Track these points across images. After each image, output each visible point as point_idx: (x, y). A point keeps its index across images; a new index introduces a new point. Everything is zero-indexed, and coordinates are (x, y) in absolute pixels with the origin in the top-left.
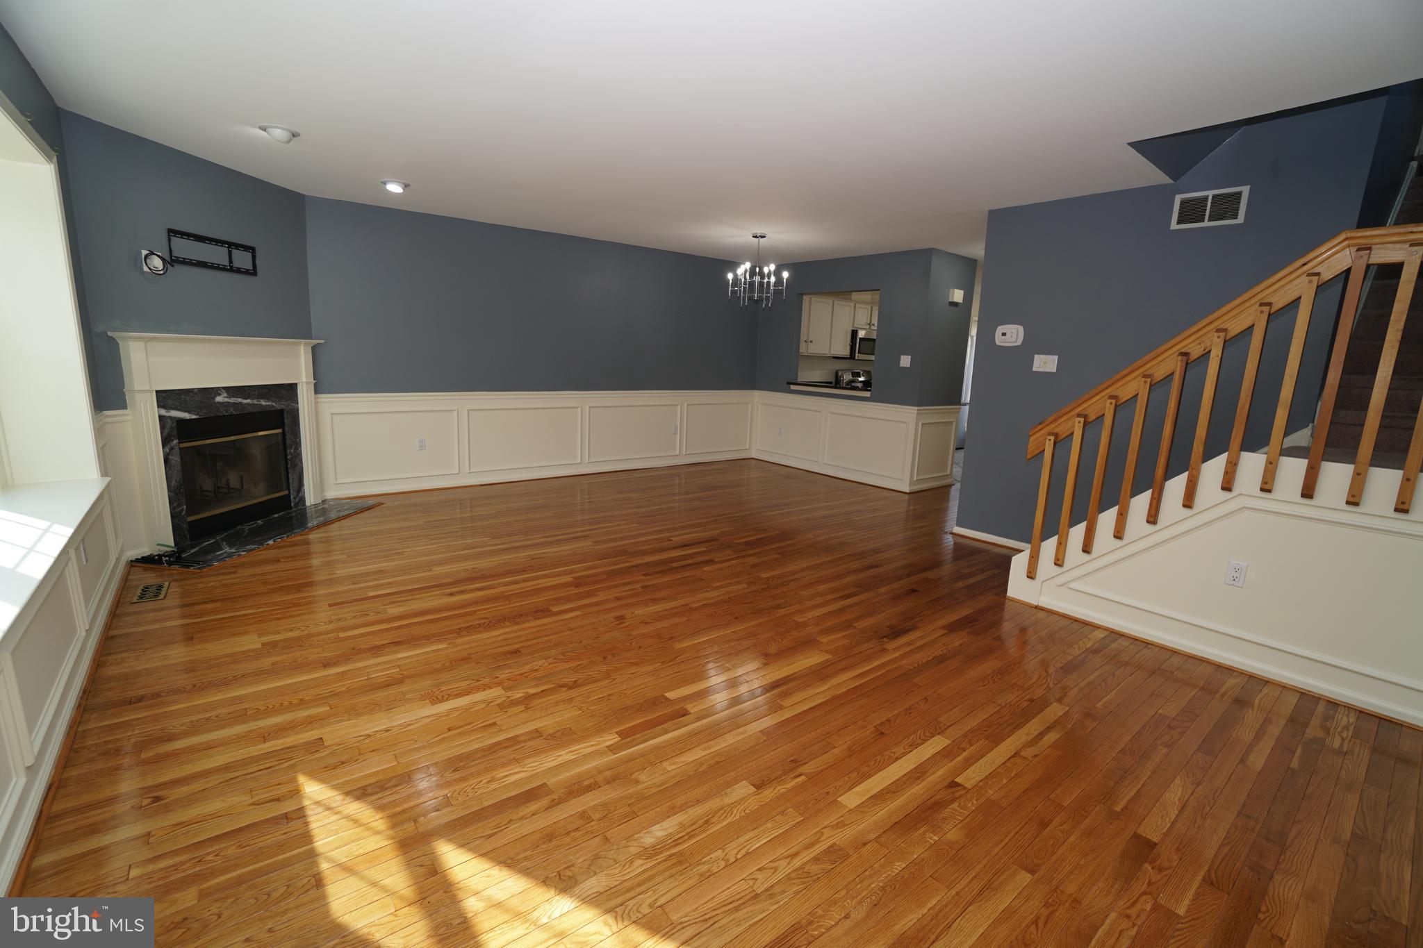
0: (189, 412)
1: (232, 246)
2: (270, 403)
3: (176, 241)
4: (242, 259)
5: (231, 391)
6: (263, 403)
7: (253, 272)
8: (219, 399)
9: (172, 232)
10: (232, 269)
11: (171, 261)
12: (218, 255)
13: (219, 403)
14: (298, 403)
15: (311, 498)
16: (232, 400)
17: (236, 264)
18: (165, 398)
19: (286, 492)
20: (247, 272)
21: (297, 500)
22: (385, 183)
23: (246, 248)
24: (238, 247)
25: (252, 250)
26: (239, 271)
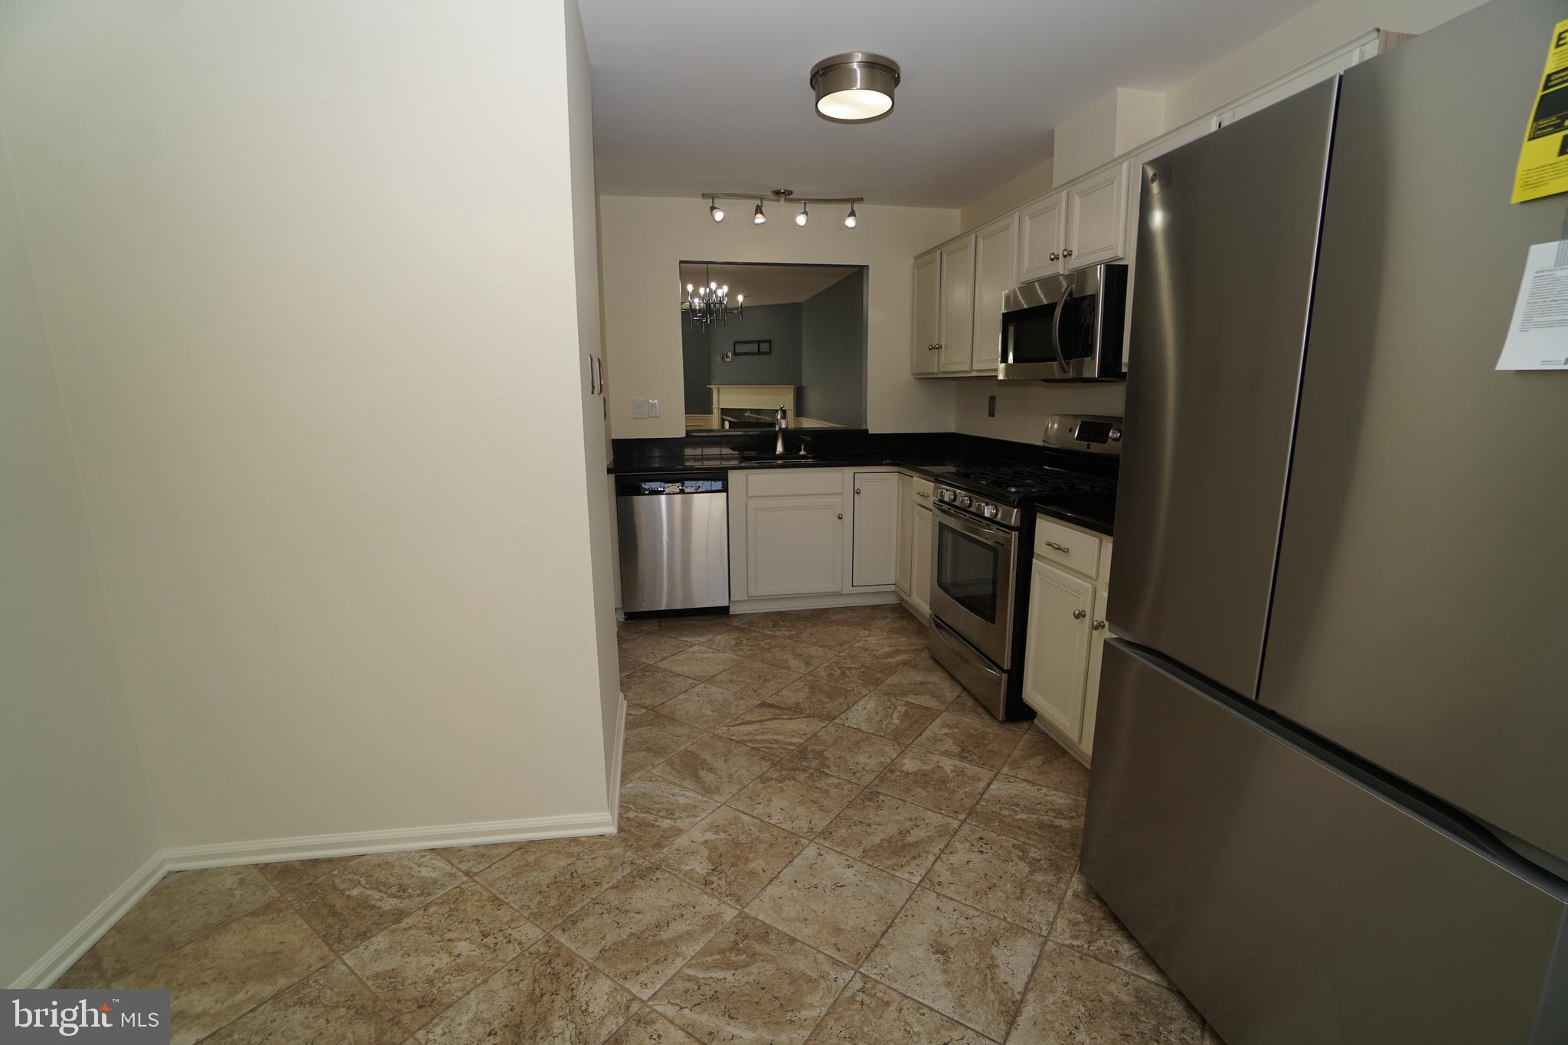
0: (734, 418)
1: (759, 342)
3: (737, 346)
4: (765, 347)
5: (752, 411)
7: (770, 353)
8: (746, 414)
9: (735, 343)
10: (759, 353)
11: (735, 354)
12: (754, 348)
16: (752, 415)
17: (762, 350)
18: (724, 411)
20: (766, 353)
23: (766, 341)
24: (763, 342)
25: (769, 341)
26: (763, 353)
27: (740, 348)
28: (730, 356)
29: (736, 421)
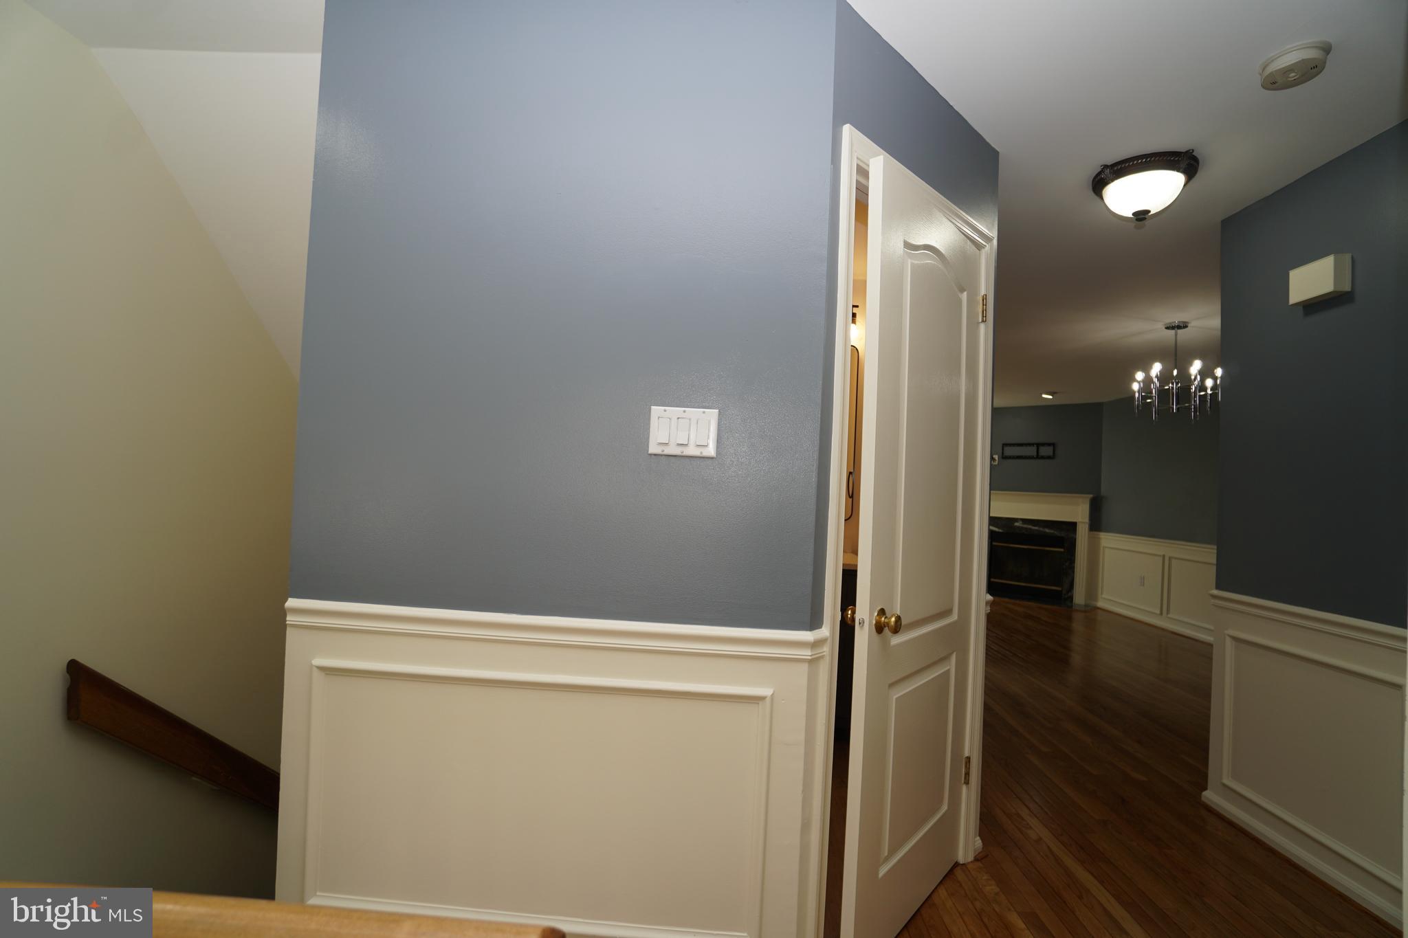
0: (998, 528)
1: (1038, 445)
2: (1052, 531)
3: (1006, 448)
4: (1046, 451)
5: (1025, 521)
6: (1047, 530)
7: (1053, 457)
8: (1016, 524)
9: (1005, 445)
10: (1038, 457)
11: (1003, 457)
12: (1031, 451)
13: (1016, 526)
14: (1076, 534)
15: (1079, 597)
16: (1025, 526)
17: (1042, 454)
19: (1060, 589)
20: (1049, 457)
21: (1066, 596)
22: (1041, 394)
23: (1049, 445)
24: (1043, 444)
25: (1053, 445)
26: (1043, 458)
27: (1010, 451)
28: (997, 459)
29: (1000, 531)
